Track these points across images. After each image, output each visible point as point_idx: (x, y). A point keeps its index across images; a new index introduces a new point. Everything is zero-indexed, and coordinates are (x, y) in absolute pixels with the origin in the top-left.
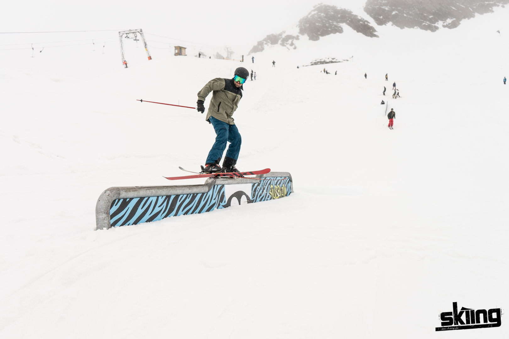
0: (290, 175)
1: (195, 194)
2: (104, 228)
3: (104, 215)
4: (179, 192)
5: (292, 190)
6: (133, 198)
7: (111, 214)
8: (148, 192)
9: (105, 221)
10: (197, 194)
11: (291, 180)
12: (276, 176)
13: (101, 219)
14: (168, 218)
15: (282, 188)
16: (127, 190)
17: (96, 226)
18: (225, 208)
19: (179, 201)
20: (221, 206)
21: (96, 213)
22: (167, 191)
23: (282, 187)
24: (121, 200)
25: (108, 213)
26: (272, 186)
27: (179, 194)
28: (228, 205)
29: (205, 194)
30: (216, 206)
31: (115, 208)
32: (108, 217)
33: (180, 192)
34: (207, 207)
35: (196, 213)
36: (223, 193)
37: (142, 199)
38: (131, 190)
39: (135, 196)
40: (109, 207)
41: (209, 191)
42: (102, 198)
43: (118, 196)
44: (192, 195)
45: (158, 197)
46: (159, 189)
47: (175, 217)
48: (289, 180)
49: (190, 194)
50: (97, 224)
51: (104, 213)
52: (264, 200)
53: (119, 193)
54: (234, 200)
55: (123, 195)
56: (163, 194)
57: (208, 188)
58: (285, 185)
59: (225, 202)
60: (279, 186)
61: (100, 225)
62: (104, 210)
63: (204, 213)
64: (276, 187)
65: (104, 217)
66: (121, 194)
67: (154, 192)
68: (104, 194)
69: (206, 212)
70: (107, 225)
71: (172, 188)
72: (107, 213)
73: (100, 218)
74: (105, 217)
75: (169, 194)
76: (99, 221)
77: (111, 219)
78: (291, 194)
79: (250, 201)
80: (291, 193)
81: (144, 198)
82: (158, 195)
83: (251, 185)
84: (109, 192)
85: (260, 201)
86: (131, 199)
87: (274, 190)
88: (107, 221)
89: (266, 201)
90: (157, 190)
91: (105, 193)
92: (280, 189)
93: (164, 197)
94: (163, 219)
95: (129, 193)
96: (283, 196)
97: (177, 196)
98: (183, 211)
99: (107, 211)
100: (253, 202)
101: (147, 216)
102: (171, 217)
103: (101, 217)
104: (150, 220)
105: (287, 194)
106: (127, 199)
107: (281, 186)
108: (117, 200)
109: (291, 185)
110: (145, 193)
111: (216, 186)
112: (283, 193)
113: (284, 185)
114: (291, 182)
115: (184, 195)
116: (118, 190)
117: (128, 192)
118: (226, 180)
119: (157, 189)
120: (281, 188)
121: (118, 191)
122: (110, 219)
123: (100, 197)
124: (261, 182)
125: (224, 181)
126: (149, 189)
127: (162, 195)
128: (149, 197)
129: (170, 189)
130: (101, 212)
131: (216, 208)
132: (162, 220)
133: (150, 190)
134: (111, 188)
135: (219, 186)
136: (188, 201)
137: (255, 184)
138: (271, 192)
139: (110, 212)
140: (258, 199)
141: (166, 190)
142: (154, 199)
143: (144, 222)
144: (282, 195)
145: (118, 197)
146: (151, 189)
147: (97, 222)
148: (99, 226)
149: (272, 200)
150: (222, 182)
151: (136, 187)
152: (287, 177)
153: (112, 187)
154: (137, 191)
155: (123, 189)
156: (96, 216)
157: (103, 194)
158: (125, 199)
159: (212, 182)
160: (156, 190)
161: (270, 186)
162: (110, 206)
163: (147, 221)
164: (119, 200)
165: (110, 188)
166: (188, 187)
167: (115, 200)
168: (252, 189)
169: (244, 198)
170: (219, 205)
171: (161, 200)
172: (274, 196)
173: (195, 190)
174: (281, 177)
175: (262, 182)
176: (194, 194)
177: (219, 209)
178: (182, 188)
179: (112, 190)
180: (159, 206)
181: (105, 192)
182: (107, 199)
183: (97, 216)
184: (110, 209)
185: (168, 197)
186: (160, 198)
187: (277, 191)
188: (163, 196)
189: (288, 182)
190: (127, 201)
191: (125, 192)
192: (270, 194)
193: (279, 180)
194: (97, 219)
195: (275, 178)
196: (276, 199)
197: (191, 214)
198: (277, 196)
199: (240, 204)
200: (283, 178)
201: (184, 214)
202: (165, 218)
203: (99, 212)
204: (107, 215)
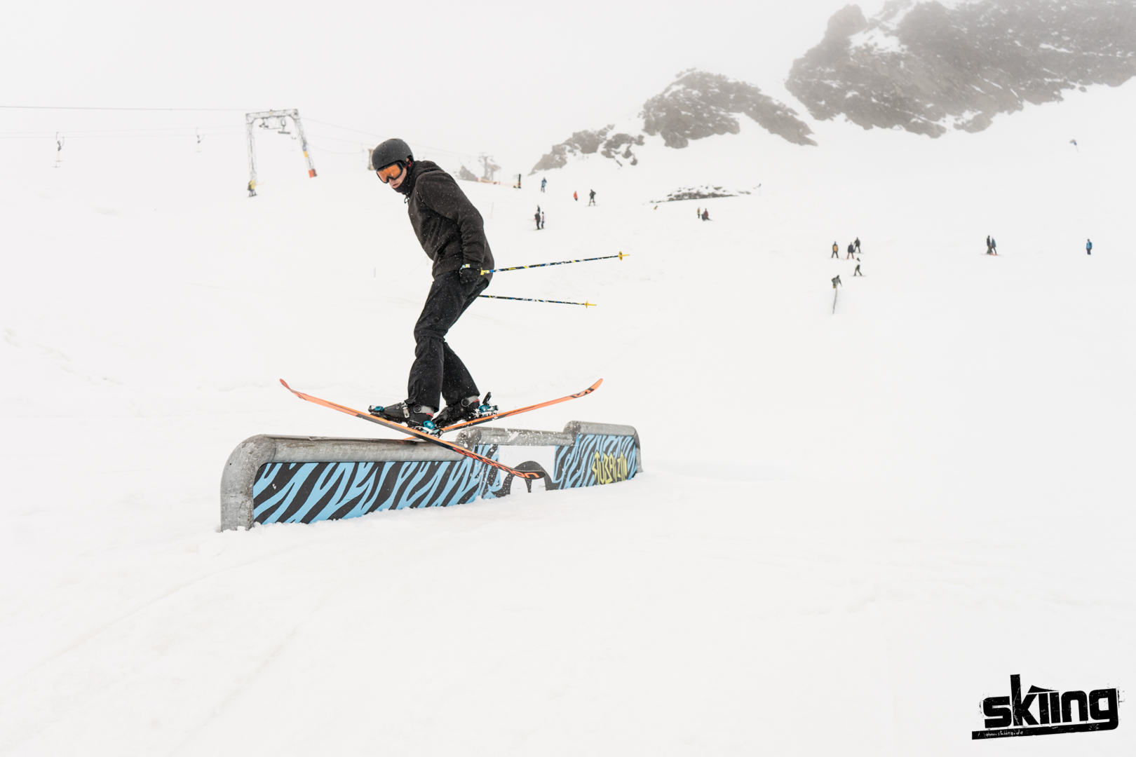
0: (636, 432)
1: (437, 463)
2: (239, 527)
3: (241, 498)
4: (402, 455)
5: (639, 467)
6: (305, 463)
7: (256, 494)
8: (337, 451)
9: (242, 512)
10: (441, 462)
11: (636, 445)
12: (607, 433)
13: (232, 506)
14: (377, 512)
15: (619, 460)
16: (291, 444)
17: (219, 523)
18: (499, 497)
19: (402, 477)
20: (489, 494)
21: (222, 492)
22: (377, 451)
23: (618, 458)
24: (279, 466)
25: (248, 493)
26: (597, 456)
27: (402, 459)
28: (504, 492)
29: (458, 464)
30: (480, 491)
31: (264, 483)
32: (248, 503)
33: (404, 454)
34: (459, 494)
35: (436, 506)
37: (322, 465)
38: (301, 444)
39: (309, 458)
40: (253, 480)
42: (237, 458)
43: (273, 454)
44: (429, 464)
45: (357, 463)
46: (359, 445)
47: (392, 511)
48: (634, 443)
49: (426, 462)
50: (223, 518)
51: (241, 492)
52: (581, 486)
53: (276, 449)
54: (519, 480)
55: (284, 453)
58: (624, 455)
59: (498, 484)
60: (611, 456)
61: (230, 519)
62: (240, 486)
63: (455, 505)
64: (606, 457)
65: (240, 502)
66: (278, 452)
67: (348, 449)
68: (242, 450)
69: (458, 503)
70: (246, 520)
71: (387, 446)
72: (246, 494)
73: (230, 505)
74: (243, 502)
75: (381, 458)
76: (228, 510)
77: (255, 506)
78: (636, 474)
79: (550, 486)
80: (636, 472)
81: (328, 463)
82: (357, 458)
83: (554, 449)
84: (252, 445)
85: (573, 486)
86: (300, 465)
87: (601, 464)
88: (247, 511)
89: (584, 488)
90: (357, 448)
91: (244, 446)
92: (614, 462)
93: (370, 465)
94: (366, 513)
95: (296, 450)
96: (619, 480)
97: (398, 464)
98: (408, 499)
99: (248, 489)
100: (556, 489)
101: (332, 507)
102: (385, 510)
103: (232, 501)
104: (339, 515)
105: (629, 474)
106: (290, 463)
107: (616, 457)
108: (269, 466)
109: (638, 455)
110: (331, 453)
111: (480, 447)
112: (620, 473)
113: (622, 455)
114: (638, 449)
115: (412, 462)
116: (272, 442)
117: (294, 447)
119: (357, 445)
120: (616, 461)
122: (252, 506)
123: (231, 456)
124: (574, 444)
125: (497, 436)
126: (339, 445)
127: (366, 459)
128: (338, 463)
129: (384, 446)
130: (234, 490)
131: (480, 497)
132: (363, 516)
133: (341, 446)
134: (257, 436)
135: (487, 448)
136: (420, 476)
137: (561, 447)
138: (596, 468)
139: (253, 491)
140: (569, 483)
141: (376, 447)
142: (349, 468)
143: (325, 520)
144: (619, 476)
145: (271, 458)
146: (344, 444)
147: (222, 512)
148: (227, 524)
149: (599, 486)
150: (494, 438)
151: (311, 437)
152: (629, 435)
153: (260, 435)
154: (314, 448)
155: (283, 440)
156: (222, 498)
157: (239, 449)
158: (286, 464)
159: (473, 437)
160: (353, 447)
161: (594, 455)
162: (254, 477)
163: (331, 518)
164: (274, 464)
165: (254, 437)
166: (421, 446)
167: (264, 466)
168: (556, 460)
170: (487, 489)
171: (363, 471)
172: (602, 478)
173: (436, 454)
174: (617, 436)
175: (577, 445)
176: (433, 462)
177: (486, 500)
178: (409, 447)
179: (259, 440)
180: (359, 485)
181: (245, 444)
182: (247, 461)
183: (222, 500)
184: (255, 484)
185: (379, 465)
186: (361, 465)
187: (608, 466)
188: (367, 463)
189: (632, 449)
190: (290, 468)
191: (288, 447)
192: (593, 473)
193: (612, 442)
194: (225, 507)
195: (604, 437)
196: (605, 483)
197: (427, 506)
198: (608, 478)
199: (529, 491)
200: (620, 439)
201: (411, 507)
202: (370, 513)
203: (229, 489)
204: (248, 499)
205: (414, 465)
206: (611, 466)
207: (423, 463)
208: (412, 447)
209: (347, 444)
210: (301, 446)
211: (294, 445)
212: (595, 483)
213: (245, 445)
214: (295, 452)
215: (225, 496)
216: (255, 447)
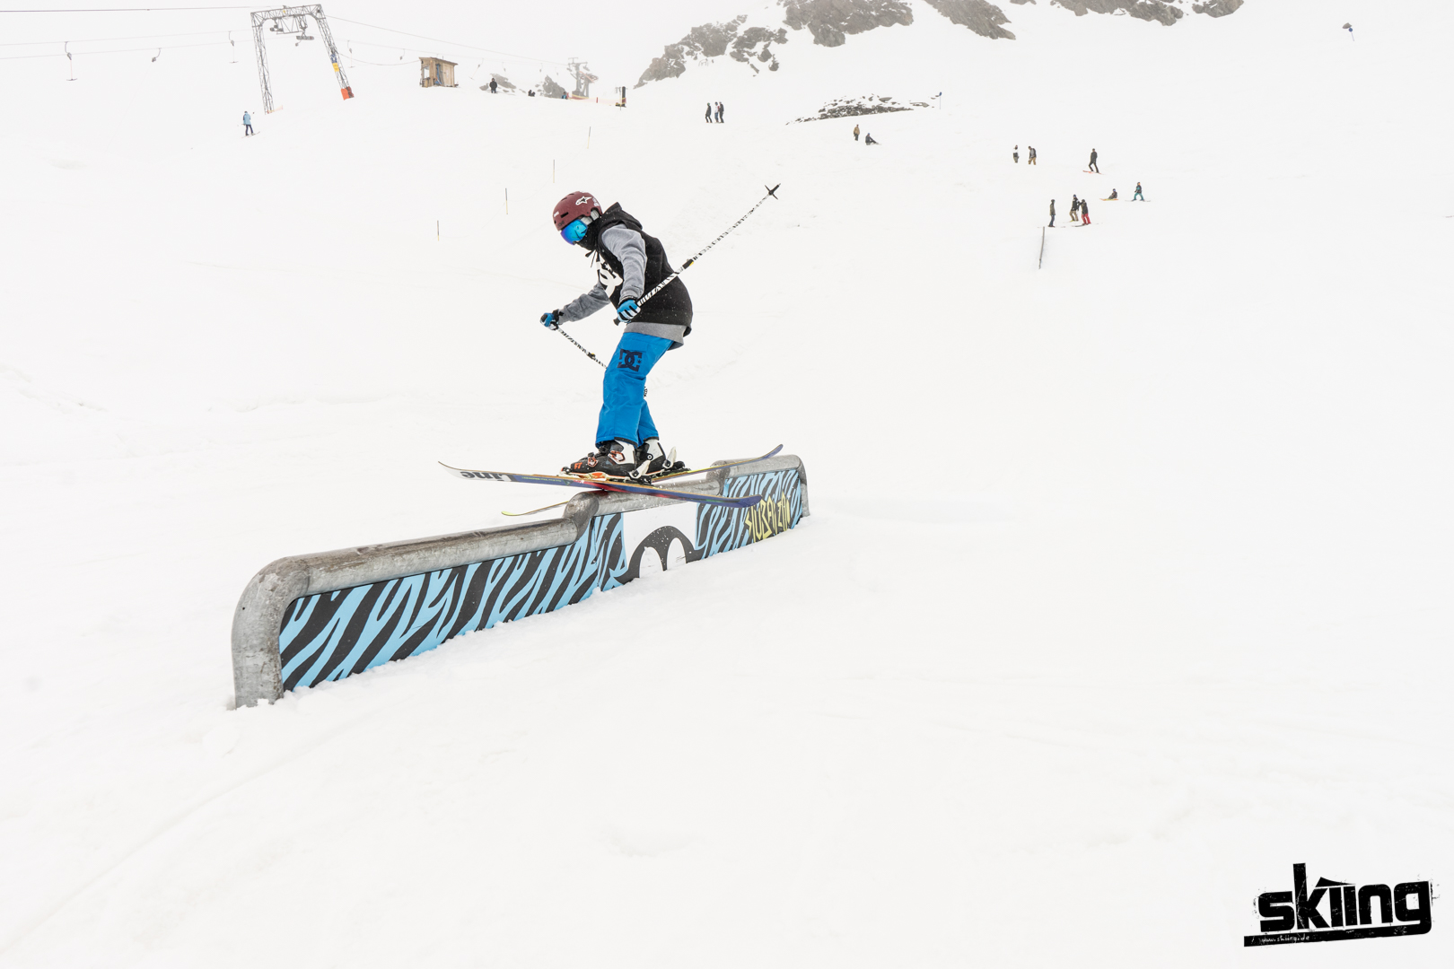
0: (801, 462)
1: (539, 553)
2: (260, 701)
3: (262, 658)
4: (491, 552)
5: (805, 508)
6: (353, 588)
7: (282, 649)
8: (399, 564)
9: (265, 677)
10: (544, 551)
11: (802, 480)
12: (764, 471)
13: (250, 670)
14: (458, 637)
15: (779, 504)
16: (332, 566)
17: (232, 692)
18: (624, 583)
19: (492, 581)
20: (612, 581)
21: (233, 649)
22: (456, 553)
23: (778, 501)
24: (315, 599)
25: (272, 650)
27: (491, 557)
28: (633, 573)
29: (568, 548)
30: (598, 581)
31: (295, 628)
32: (273, 664)
33: (493, 551)
34: (571, 590)
35: (540, 613)
36: (620, 535)
37: (378, 586)
38: (346, 563)
39: (359, 580)
40: (278, 630)
41: (577, 539)
42: (251, 599)
43: (305, 586)
44: (529, 556)
45: (428, 574)
46: (430, 549)
47: (479, 632)
48: (799, 477)
49: (525, 554)
50: (238, 687)
51: (262, 650)
52: (731, 548)
53: (309, 578)
54: (651, 555)
55: (321, 581)
56: (443, 565)
57: (576, 530)
58: (786, 496)
59: (623, 566)
60: (770, 500)
61: (247, 689)
62: (259, 641)
63: (565, 607)
65: (261, 664)
66: (313, 581)
67: (416, 560)
68: (260, 586)
69: (570, 603)
70: (271, 689)
71: (470, 543)
72: (270, 651)
73: (247, 668)
74: (265, 664)
75: (462, 561)
76: (245, 675)
77: (283, 665)
78: (802, 519)
79: (692, 556)
80: (801, 516)
81: (386, 582)
82: (427, 568)
83: (695, 505)
84: (273, 578)
85: (721, 550)
86: (346, 591)
87: (757, 513)
88: (272, 675)
89: (736, 551)
90: (427, 554)
91: (262, 580)
92: (773, 508)
93: (447, 573)
94: (443, 642)
95: (340, 574)
96: (781, 530)
97: (486, 564)
98: (502, 609)
99: (272, 644)
100: (699, 559)
101: (396, 641)
102: (469, 635)
103: (249, 663)
104: (402, 654)
105: (792, 520)
106: (332, 592)
107: (776, 500)
108: (301, 601)
109: (803, 493)
110: (390, 569)
111: (598, 520)
112: (781, 521)
113: (783, 496)
114: (803, 485)
115: (505, 558)
116: (304, 565)
117: (336, 570)
118: (627, 500)
119: (427, 549)
120: (776, 505)
121: (305, 570)
122: (279, 666)
123: (245, 594)
125: (621, 501)
126: (401, 554)
127: (441, 567)
128: (401, 579)
129: (465, 545)
130: (252, 647)
131: (599, 589)
132: (439, 647)
133: (405, 556)
134: (281, 560)
135: (607, 519)
136: (516, 575)
138: (750, 520)
139: (278, 645)
140: (715, 547)
141: (453, 549)
142: (417, 583)
143: (384, 664)
144: (780, 525)
145: (304, 591)
146: (408, 552)
147: (236, 678)
148: (243, 699)
149: (754, 546)
150: (617, 504)
151: (360, 550)
152: (792, 469)
153: (285, 559)
154: (365, 566)
155: (320, 562)
156: (234, 659)
157: (255, 585)
158: (325, 595)
159: (588, 509)
160: (421, 554)
162: (279, 625)
163: (394, 659)
164: (308, 598)
165: (277, 562)
166: (517, 535)
167: (294, 603)
168: (698, 518)
169: (676, 548)
170: (607, 576)
171: (436, 584)
172: (759, 532)
173: (538, 541)
174: (777, 472)
176: (534, 552)
177: (609, 593)
178: (500, 539)
179: (283, 567)
180: (432, 605)
181: (263, 575)
182: (268, 602)
183: (235, 662)
184: (280, 632)
185: (459, 570)
186: (434, 576)
187: (766, 515)
188: (442, 571)
189: (796, 486)
190: (333, 599)
191: (327, 572)
192: (746, 527)
193: (770, 481)
194: (238, 671)
195: (761, 476)
196: (762, 539)
197: (527, 615)
198: (766, 530)
199: (665, 568)
200: (781, 475)
201: (506, 621)
202: (449, 640)
203: (244, 646)
204: (272, 657)
205: (509, 561)
206: (769, 514)
207: (521, 556)
208: (504, 538)
209: (413, 551)
210: (346, 566)
211: (336, 567)
212: (749, 542)
213: (264, 577)
214: (337, 577)
215: (238, 656)
216: (279, 579)
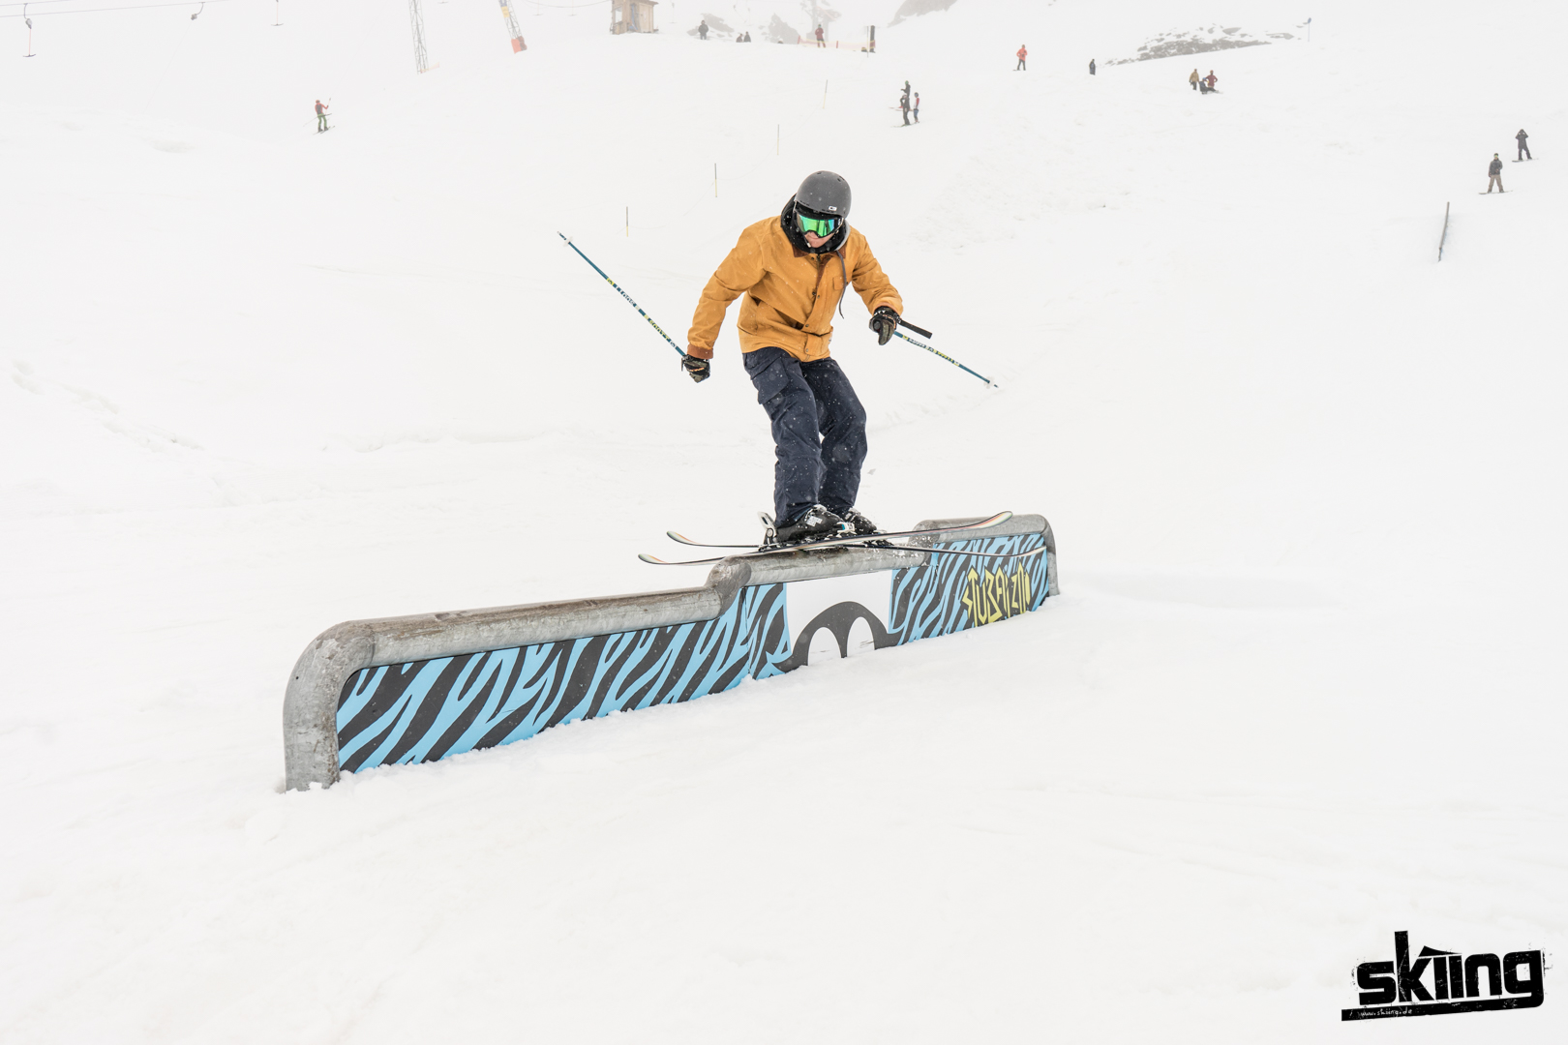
0: (1047, 524)
1: (669, 629)
2: (312, 785)
3: (315, 736)
4: (604, 626)
5: (1053, 585)
6: (429, 660)
7: (340, 727)
8: (485, 634)
9: (319, 758)
10: (676, 627)
11: (1048, 547)
12: (991, 533)
13: (302, 748)
14: (560, 726)
15: (1014, 579)
16: (403, 633)
17: (283, 774)
18: (786, 671)
19: (607, 659)
20: (769, 667)
21: (284, 724)
22: (559, 625)
23: (1012, 575)
24: (382, 672)
25: (328, 725)
26: (973, 575)
27: (605, 631)
28: (799, 658)
29: (709, 625)
30: (750, 667)
31: (356, 704)
32: (328, 743)
33: (608, 623)
34: (713, 676)
35: (670, 702)
36: (780, 614)
37: (460, 660)
38: (420, 631)
39: (436, 651)
40: (335, 704)
41: (722, 612)
42: (307, 667)
43: (369, 655)
44: (655, 632)
45: (523, 649)
46: (526, 617)
47: (588, 721)
48: (1044, 545)
49: (650, 630)
50: (289, 768)
51: (315, 726)
52: (941, 633)
53: (373, 646)
54: (824, 638)
55: (389, 650)
56: (541, 638)
57: (718, 602)
58: (1024, 568)
59: (785, 649)
60: (1000, 573)
61: (298, 770)
62: (313, 715)
63: (703, 697)
64: (989, 576)
65: (314, 742)
66: (379, 650)
67: (507, 631)
68: (316, 653)
69: (710, 693)
70: (325, 772)
71: (577, 613)
72: (324, 727)
73: (299, 746)
74: (318, 742)
75: (567, 635)
76: (297, 755)
77: (341, 745)
78: (1047, 599)
79: (883, 640)
80: (1048, 595)
81: (471, 655)
82: (522, 641)
83: (889, 576)
84: (332, 643)
85: (926, 634)
86: (419, 664)
87: (981, 589)
88: (326, 755)
89: (946, 636)
90: (521, 625)
91: (319, 646)
92: (1005, 582)
93: (547, 649)
94: (540, 732)
95: (411, 643)
96: (1015, 612)
97: (599, 640)
98: (618, 696)
99: (328, 719)
100: (895, 645)
101: (481, 726)
102: (574, 725)
103: (302, 740)
104: (490, 741)
105: (1033, 600)
106: (403, 664)
107: (1009, 574)
108: (364, 672)
109: (1051, 565)
110: (474, 640)
111: (751, 591)
112: (1017, 600)
113: (1020, 568)
114: (1051, 554)
115: (623, 633)
116: (368, 632)
117: (406, 638)
118: (790, 567)
119: (521, 618)
120: (1010, 579)
121: (369, 636)
122: (335, 746)
123: (300, 662)
124: (928, 562)
125: (782, 568)
126: (488, 624)
127: (540, 640)
128: (489, 652)
129: (570, 616)
130: (305, 722)
131: (749, 677)
132: (535, 736)
133: (493, 625)
134: (343, 625)
135: (764, 591)
136: (639, 655)
137: (904, 571)
138: (970, 597)
139: (335, 722)
140: (918, 630)
141: (556, 619)
142: (509, 658)
143: (466, 751)
144: (1015, 605)
145: (368, 661)
146: (498, 621)
147: (287, 758)
148: (296, 781)
149: (975, 631)
150: (777, 572)
151: (439, 616)
152: (1034, 533)
153: (347, 623)
154: (442, 634)
155: (388, 628)
156: (285, 736)
157: (312, 651)
158: (395, 667)
159: (735, 576)
160: (514, 624)
161: (967, 575)
162: (337, 699)
163: (478, 747)
164: (373, 670)
165: (337, 627)
166: (639, 605)
167: (356, 674)
168: (894, 593)
169: (860, 630)
170: (763, 662)
171: (534, 661)
172: (983, 614)
173: (667, 614)
174: (1011, 537)
175: (934, 562)
176: (663, 628)
177: (761, 682)
178: (616, 609)
179: (344, 633)
180: (528, 686)
181: (321, 640)
182: (324, 672)
183: (286, 739)
184: (340, 706)
185: (564, 646)
186: (531, 651)
187: (994, 592)
188: (541, 645)
189: (1039, 555)
190: (403, 672)
191: (396, 640)
192: (964, 606)
193: (1001, 548)
194: (290, 748)
195: (987, 542)
196: (987, 622)
197: (652, 704)
198: (993, 611)
199: (844, 654)
200: (1017, 541)
201: (624, 709)
202: (549, 728)
203: (296, 721)
204: (327, 735)
205: (628, 638)
206: (999, 591)
207: (645, 632)
208: (622, 609)
209: (504, 620)
210: (419, 634)
211: (407, 635)
212: (968, 626)
213: (321, 642)
214: (408, 647)
215: (289, 732)
216: (338, 646)
